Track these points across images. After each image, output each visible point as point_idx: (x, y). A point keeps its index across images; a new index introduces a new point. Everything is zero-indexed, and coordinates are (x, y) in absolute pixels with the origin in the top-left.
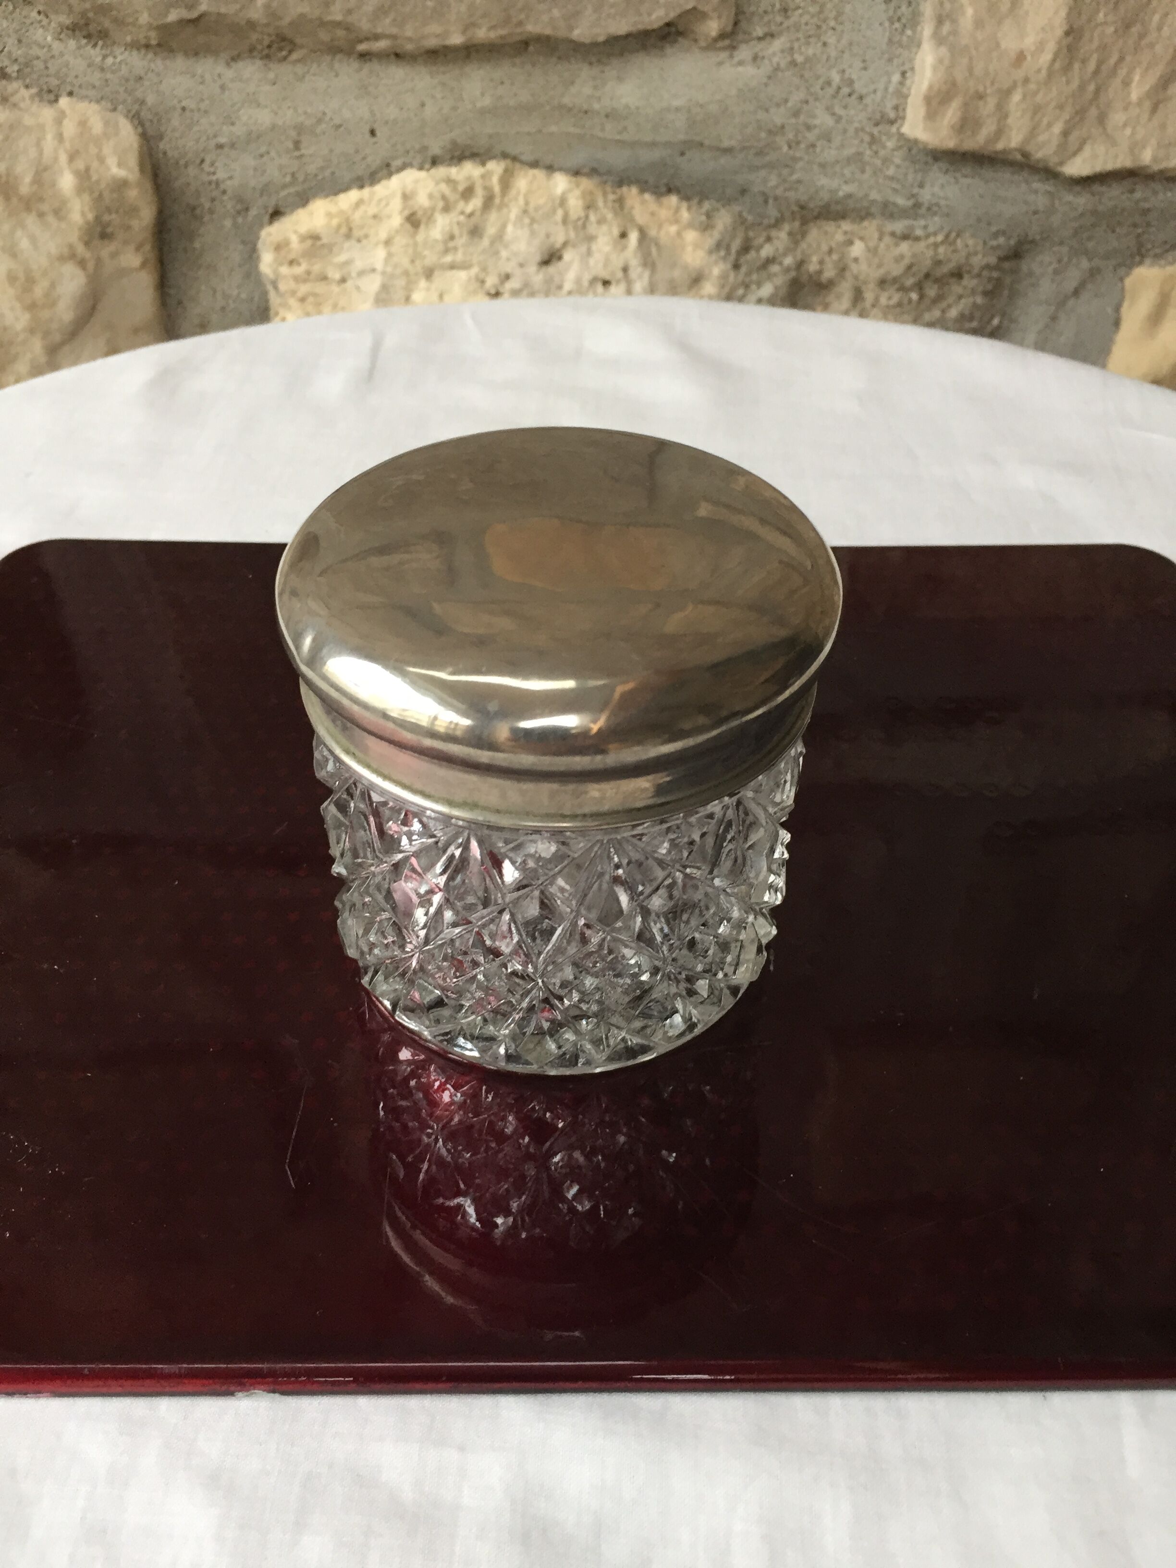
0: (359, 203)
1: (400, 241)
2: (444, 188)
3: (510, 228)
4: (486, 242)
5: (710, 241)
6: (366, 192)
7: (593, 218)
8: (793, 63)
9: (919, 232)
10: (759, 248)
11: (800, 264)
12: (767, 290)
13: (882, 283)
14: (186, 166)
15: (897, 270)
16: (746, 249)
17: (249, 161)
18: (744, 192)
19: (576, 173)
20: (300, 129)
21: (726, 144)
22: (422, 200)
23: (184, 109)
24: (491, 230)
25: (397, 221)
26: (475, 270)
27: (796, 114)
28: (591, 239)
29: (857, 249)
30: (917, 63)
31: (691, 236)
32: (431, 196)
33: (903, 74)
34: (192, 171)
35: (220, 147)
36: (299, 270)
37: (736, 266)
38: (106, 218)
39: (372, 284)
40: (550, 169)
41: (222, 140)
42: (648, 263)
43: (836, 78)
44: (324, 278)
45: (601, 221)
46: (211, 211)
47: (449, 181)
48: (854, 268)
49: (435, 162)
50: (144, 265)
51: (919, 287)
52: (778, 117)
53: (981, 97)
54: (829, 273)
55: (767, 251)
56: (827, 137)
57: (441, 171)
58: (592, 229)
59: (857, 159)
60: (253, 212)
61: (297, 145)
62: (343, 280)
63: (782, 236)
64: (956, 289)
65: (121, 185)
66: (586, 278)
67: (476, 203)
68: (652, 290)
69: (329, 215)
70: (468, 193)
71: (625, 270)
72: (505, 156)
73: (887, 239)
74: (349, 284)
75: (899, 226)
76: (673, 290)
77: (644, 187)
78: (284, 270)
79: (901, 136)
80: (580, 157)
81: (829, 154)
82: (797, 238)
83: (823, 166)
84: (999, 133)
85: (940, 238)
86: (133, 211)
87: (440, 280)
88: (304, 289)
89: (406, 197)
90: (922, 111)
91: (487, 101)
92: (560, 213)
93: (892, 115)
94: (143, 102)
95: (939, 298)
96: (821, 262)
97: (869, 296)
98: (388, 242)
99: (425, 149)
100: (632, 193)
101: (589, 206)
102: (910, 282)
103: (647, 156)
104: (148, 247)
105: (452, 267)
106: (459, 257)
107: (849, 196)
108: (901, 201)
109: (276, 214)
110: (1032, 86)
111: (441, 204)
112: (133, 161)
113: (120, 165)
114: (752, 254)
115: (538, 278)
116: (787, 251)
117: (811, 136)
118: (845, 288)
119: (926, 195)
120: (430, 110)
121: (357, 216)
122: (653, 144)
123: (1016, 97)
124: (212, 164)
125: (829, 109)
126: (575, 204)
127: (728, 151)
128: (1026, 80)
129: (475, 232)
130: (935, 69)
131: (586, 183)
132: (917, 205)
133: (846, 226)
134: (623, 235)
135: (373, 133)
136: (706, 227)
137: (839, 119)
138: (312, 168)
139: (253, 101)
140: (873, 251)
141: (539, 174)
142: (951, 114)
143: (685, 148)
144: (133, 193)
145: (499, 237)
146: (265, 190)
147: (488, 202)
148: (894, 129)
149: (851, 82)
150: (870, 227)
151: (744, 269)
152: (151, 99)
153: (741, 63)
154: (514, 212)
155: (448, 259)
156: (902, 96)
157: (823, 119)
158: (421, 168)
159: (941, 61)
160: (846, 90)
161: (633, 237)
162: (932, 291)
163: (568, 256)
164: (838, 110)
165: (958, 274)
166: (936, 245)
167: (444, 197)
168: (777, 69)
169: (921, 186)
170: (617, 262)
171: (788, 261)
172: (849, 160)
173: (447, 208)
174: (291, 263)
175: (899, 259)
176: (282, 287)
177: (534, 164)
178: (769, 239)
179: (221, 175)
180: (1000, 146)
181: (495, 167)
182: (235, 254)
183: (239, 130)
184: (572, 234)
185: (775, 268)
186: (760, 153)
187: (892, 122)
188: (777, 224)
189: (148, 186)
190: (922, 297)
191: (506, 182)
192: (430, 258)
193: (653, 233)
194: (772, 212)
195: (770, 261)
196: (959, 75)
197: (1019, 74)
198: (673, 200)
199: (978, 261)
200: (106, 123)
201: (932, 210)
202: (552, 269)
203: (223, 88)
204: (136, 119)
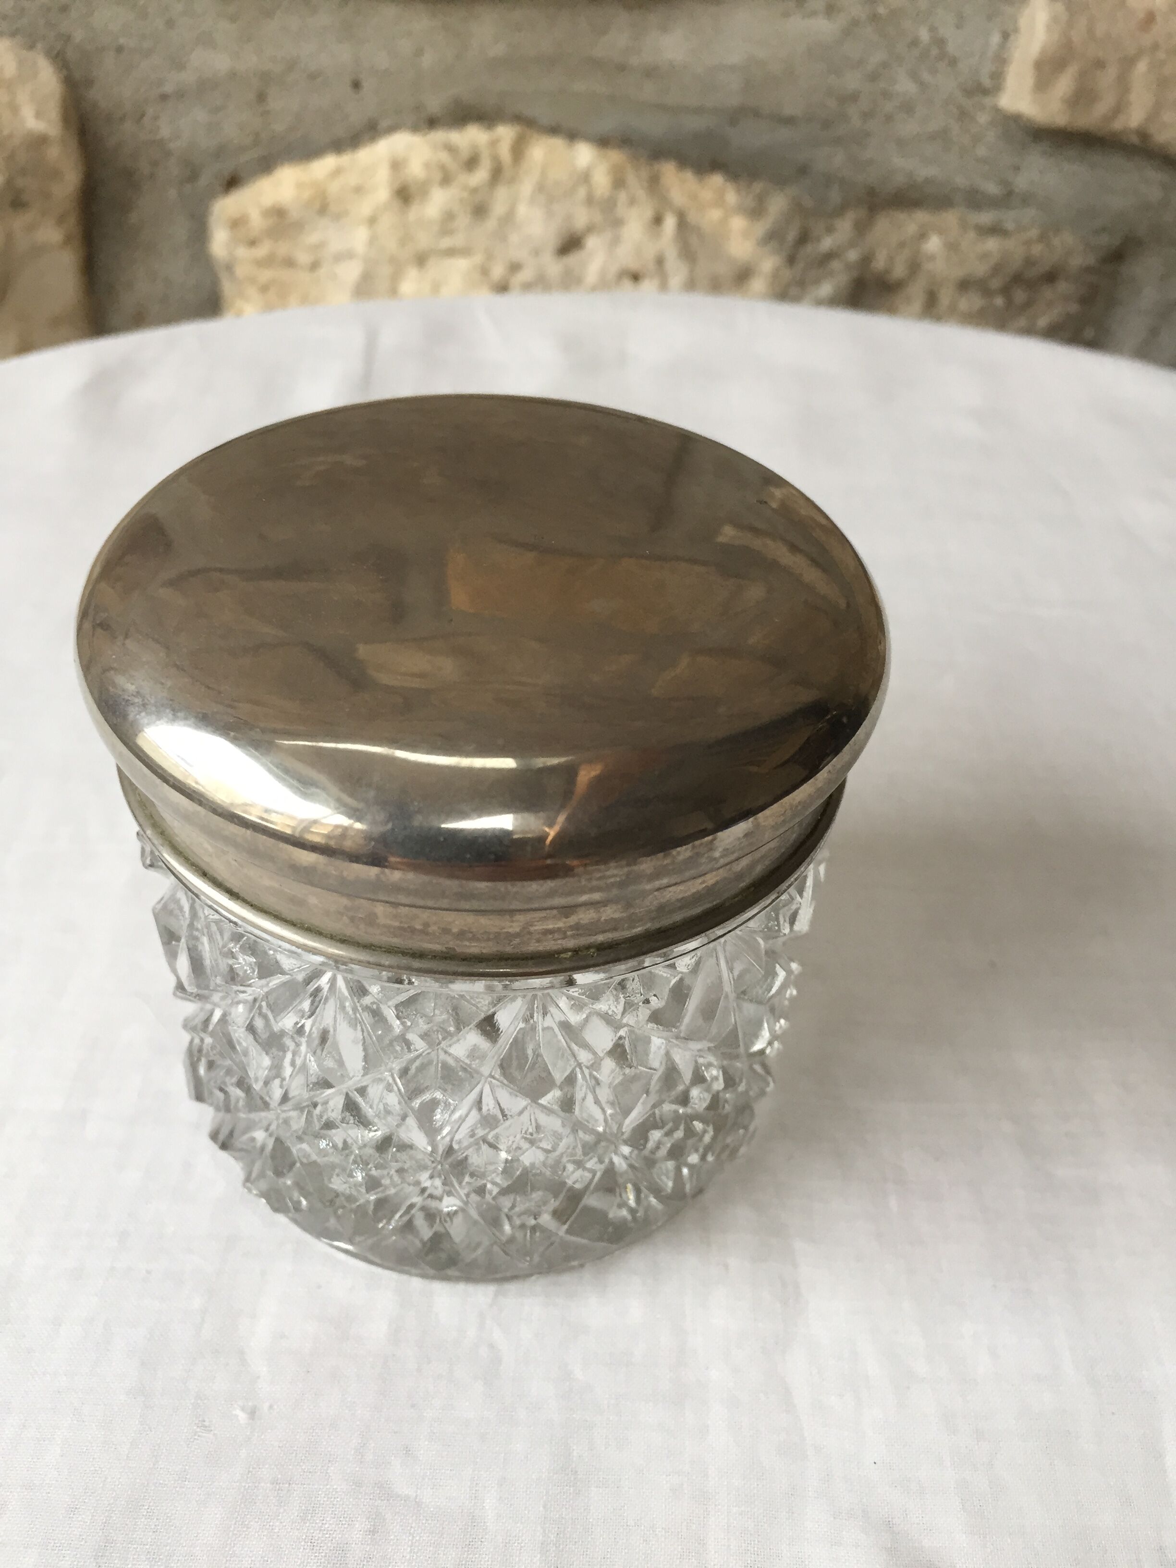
0: (337, 172)
1: (387, 221)
2: (444, 157)
3: (522, 210)
4: (491, 224)
5: (761, 228)
6: (345, 159)
7: (622, 197)
8: (874, 18)
9: (1010, 226)
10: (818, 240)
11: (866, 260)
12: (826, 289)
13: (964, 285)
14: (122, 119)
15: (980, 269)
16: (804, 238)
17: (200, 115)
18: (803, 170)
19: (603, 142)
20: (266, 77)
21: (788, 110)
22: (416, 169)
23: (120, 49)
24: (499, 208)
25: (382, 193)
26: (478, 258)
27: (873, 77)
28: (617, 223)
29: (933, 244)
30: (1023, 22)
31: (738, 223)
32: (427, 165)
33: (1006, 36)
34: (128, 126)
35: (164, 97)
36: (262, 251)
37: (791, 260)
38: (20, 182)
39: (351, 272)
40: (572, 136)
41: (168, 88)
42: (688, 254)
43: (924, 35)
44: (289, 263)
45: (632, 202)
46: (152, 176)
47: (451, 149)
48: (928, 266)
49: (432, 123)
50: (68, 240)
51: (1006, 291)
52: (852, 81)
53: (1100, 64)
54: (899, 271)
55: (827, 243)
56: (908, 108)
57: (440, 136)
58: (621, 209)
59: (942, 136)
60: (204, 181)
61: (261, 97)
62: (314, 266)
63: (845, 226)
64: (1048, 293)
65: (39, 142)
66: (614, 269)
67: (481, 175)
68: (691, 285)
69: (299, 185)
70: (472, 163)
71: (660, 261)
72: (518, 119)
73: (972, 235)
74: (323, 271)
75: (986, 218)
76: (716, 286)
77: (683, 161)
78: (242, 252)
79: (997, 110)
80: (608, 124)
81: (909, 127)
82: (862, 228)
83: (901, 143)
84: (1118, 109)
85: (1034, 233)
86: (55, 174)
87: (437, 268)
88: (266, 275)
89: (396, 165)
90: (1029, 80)
91: (498, 50)
92: (582, 192)
93: (987, 82)
94: (68, 38)
95: (1028, 304)
96: (891, 259)
97: (945, 298)
98: (372, 221)
99: (418, 108)
100: (669, 171)
101: (619, 183)
102: (996, 284)
103: (694, 124)
104: (72, 221)
105: (451, 252)
106: (457, 240)
107: (928, 181)
108: (992, 188)
109: (232, 183)
110: (1161, 55)
111: (438, 176)
112: (54, 112)
113: (38, 115)
114: (809, 248)
115: (554, 267)
116: (852, 244)
117: (889, 107)
118: (917, 291)
119: (1021, 182)
120: (427, 60)
121: (334, 188)
122: (699, 111)
123: (1142, 67)
124: (156, 118)
125: (914, 75)
126: (601, 180)
127: (789, 121)
128: (1156, 47)
129: (480, 211)
130: (1049, 28)
131: (616, 156)
132: (1010, 194)
133: (921, 216)
134: (658, 220)
135: (356, 85)
136: (756, 212)
137: (923, 85)
138: (279, 127)
139: (206, 40)
140: (952, 247)
141: (558, 143)
142: (1064, 84)
143: (736, 116)
144: (54, 153)
145: (508, 219)
146: (220, 152)
147: (497, 174)
148: (987, 101)
149: (941, 42)
150: (950, 218)
151: (800, 265)
152: (78, 35)
153: (813, 14)
154: (527, 187)
155: (446, 243)
156: (1001, 61)
157: (905, 86)
158: (415, 129)
159: (1055, 19)
160: (935, 52)
161: (670, 223)
162: (1020, 296)
163: (592, 243)
164: (926, 76)
165: (1051, 277)
166: (1028, 243)
167: (443, 168)
168: (855, 23)
169: (1017, 168)
170: (650, 251)
171: (853, 255)
172: (932, 137)
173: (446, 180)
174: (252, 243)
175: (985, 256)
176: (241, 271)
177: (554, 130)
178: (830, 230)
179: (165, 132)
180: (1117, 125)
181: (505, 133)
182: (180, 230)
183: (188, 77)
184: (598, 217)
185: (836, 265)
186: (827, 124)
187: (985, 92)
188: (840, 211)
189: (73, 143)
190: (1009, 302)
191: (518, 150)
192: (424, 240)
193: (692, 217)
194: (835, 196)
195: (830, 256)
196: (1077, 35)
197: (1147, 40)
198: (717, 179)
199: (1077, 261)
200: (21, 63)
201: (1026, 200)
202: (572, 259)
203: (170, 24)
204: (59, 59)
